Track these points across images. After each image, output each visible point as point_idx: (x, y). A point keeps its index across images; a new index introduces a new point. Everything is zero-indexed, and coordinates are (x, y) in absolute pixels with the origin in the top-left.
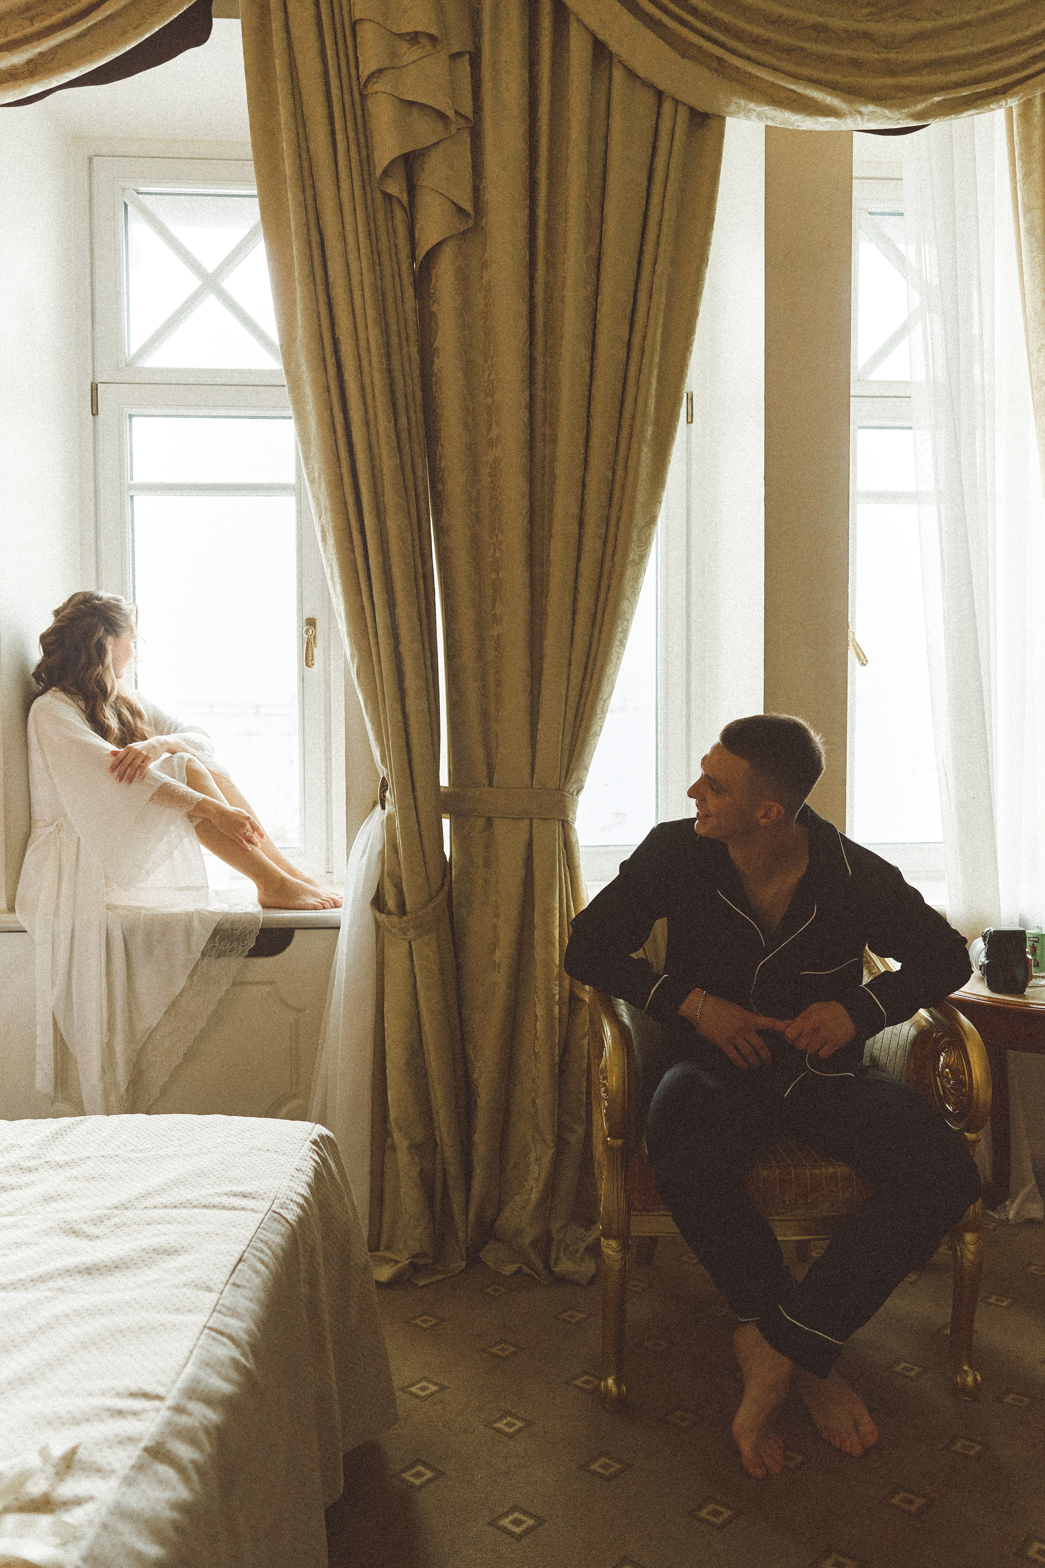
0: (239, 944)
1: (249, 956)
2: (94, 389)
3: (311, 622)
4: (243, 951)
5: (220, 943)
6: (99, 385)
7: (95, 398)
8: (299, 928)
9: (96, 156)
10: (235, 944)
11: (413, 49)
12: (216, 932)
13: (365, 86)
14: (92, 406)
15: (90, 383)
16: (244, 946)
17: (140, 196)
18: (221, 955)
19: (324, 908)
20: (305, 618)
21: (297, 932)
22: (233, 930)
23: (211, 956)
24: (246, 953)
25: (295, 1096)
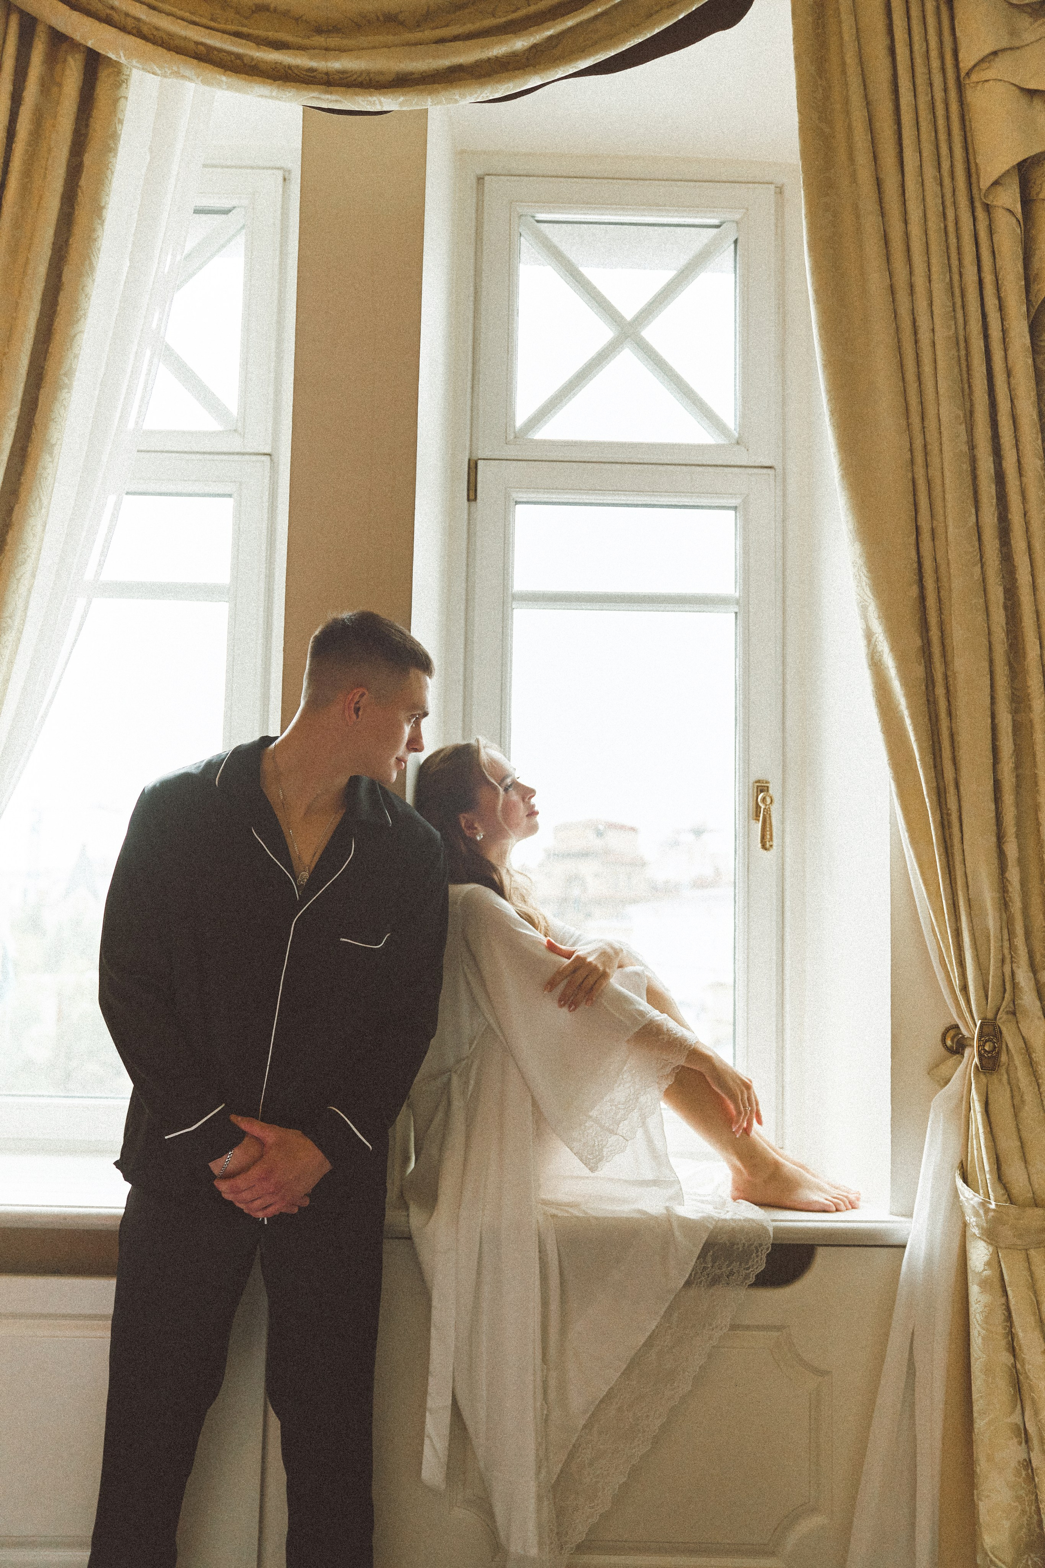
0: (740, 1265)
1: (755, 1285)
2: (473, 467)
3: (762, 787)
4: (747, 1277)
5: (714, 1262)
6: (480, 463)
7: (472, 478)
8: (821, 1245)
9: (489, 175)
10: (736, 1265)
11: (1036, 25)
12: (708, 1246)
13: (968, 74)
14: (468, 490)
15: (467, 460)
16: (748, 1269)
17: (539, 225)
18: (715, 1281)
19: (837, 1210)
20: (753, 779)
21: (821, 1252)
22: (733, 1244)
23: (701, 1283)
24: (752, 1279)
25: (814, 1510)
